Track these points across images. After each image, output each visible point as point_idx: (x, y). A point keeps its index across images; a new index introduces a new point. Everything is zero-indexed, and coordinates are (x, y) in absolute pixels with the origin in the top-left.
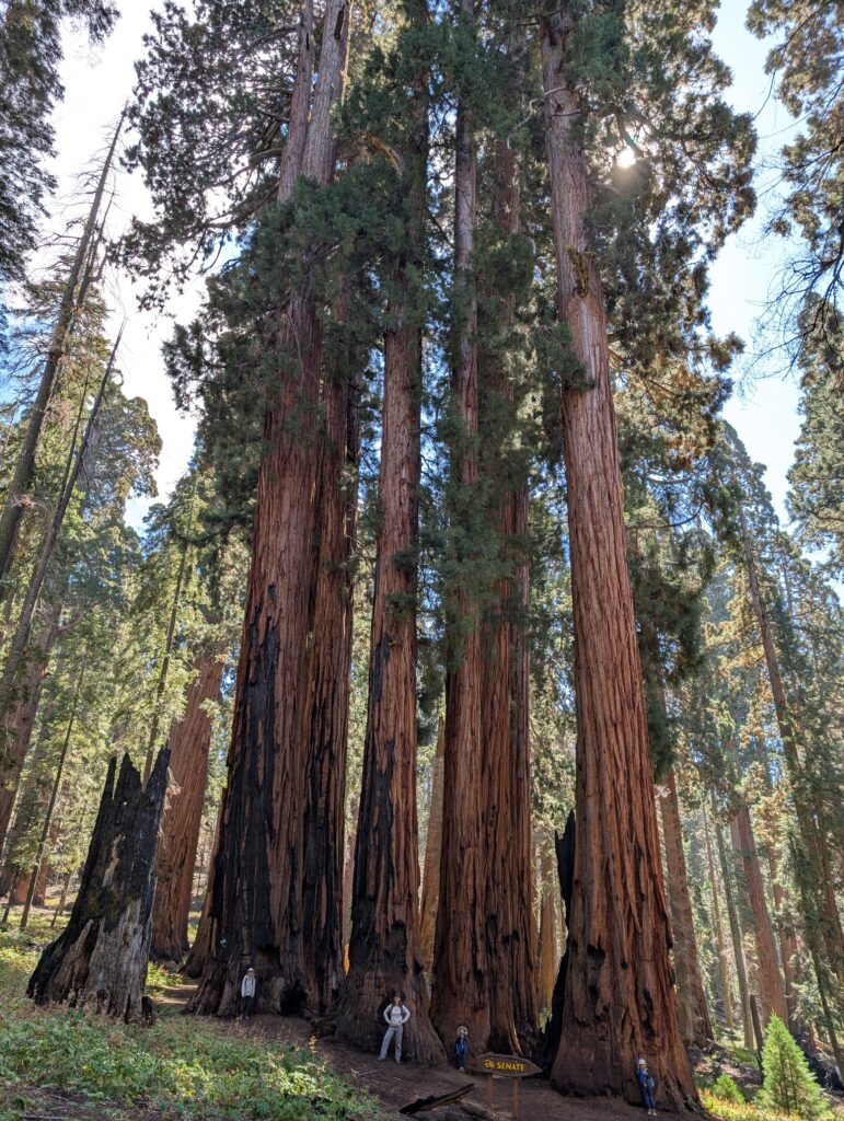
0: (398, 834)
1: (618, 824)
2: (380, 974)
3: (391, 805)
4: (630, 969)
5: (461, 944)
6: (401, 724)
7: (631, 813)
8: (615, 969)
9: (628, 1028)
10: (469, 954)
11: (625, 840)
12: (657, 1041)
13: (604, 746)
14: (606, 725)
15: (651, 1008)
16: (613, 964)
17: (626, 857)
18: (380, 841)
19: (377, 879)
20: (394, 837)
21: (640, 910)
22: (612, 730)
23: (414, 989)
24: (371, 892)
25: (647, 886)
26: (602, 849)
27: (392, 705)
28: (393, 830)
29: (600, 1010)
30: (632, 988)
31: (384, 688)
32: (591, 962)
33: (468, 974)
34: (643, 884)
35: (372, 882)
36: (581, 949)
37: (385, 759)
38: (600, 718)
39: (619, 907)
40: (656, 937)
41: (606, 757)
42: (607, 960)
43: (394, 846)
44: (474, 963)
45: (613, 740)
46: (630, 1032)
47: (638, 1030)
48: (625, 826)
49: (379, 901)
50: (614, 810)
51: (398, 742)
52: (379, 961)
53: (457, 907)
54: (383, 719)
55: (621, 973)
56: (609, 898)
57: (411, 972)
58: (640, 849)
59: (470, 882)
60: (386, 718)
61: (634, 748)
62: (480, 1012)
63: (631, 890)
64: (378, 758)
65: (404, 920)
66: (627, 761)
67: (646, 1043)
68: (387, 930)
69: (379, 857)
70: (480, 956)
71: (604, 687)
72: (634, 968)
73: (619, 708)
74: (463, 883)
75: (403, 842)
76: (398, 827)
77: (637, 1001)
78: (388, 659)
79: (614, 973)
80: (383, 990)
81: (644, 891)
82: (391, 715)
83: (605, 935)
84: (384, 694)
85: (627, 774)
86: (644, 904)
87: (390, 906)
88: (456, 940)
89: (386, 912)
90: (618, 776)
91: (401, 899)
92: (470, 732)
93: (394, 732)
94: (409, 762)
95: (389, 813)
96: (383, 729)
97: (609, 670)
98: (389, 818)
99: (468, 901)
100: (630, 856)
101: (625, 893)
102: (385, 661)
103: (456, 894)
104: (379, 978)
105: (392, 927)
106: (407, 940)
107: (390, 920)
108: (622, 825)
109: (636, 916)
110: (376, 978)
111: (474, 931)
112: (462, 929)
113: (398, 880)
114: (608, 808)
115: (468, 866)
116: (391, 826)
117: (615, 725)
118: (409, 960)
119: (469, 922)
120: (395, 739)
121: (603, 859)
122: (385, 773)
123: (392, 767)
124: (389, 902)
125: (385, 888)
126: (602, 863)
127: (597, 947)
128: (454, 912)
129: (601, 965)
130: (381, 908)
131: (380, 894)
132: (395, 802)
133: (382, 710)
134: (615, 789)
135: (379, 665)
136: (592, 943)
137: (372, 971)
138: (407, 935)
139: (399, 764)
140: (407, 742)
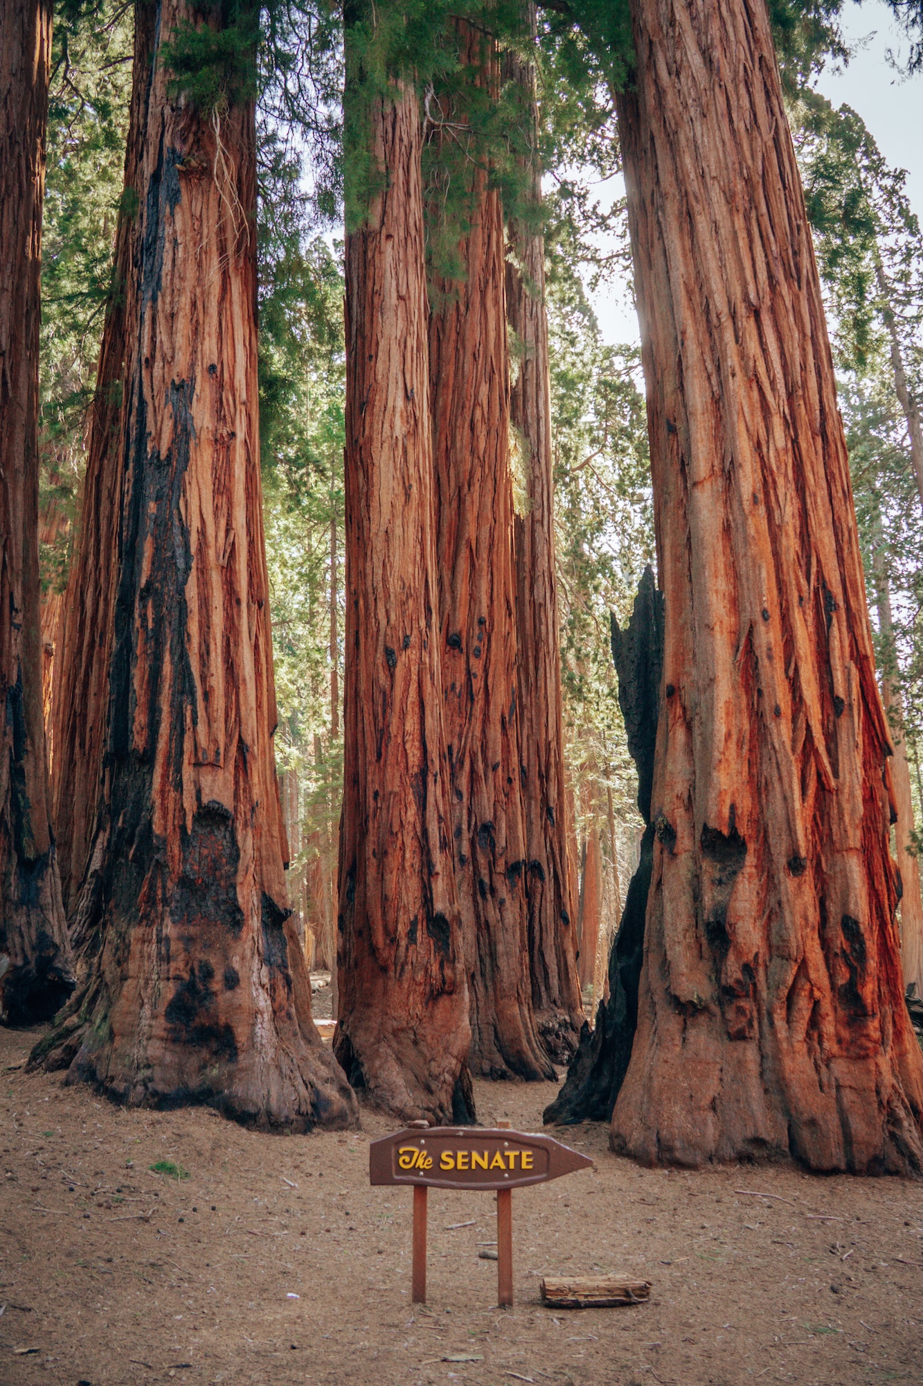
0: (205, 602)
1: (775, 539)
2: (170, 929)
3: (185, 532)
4: (809, 874)
5: (393, 862)
6: (209, 346)
7: (804, 515)
8: (771, 877)
9: (803, 1004)
10: (414, 883)
11: (793, 575)
12: (873, 1026)
13: (732, 360)
14: (733, 316)
15: (861, 955)
16: (765, 866)
17: (797, 617)
18: (159, 621)
19: (153, 711)
20: (193, 605)
21: (831, 738)
22: (749, 325)
23: (266, 960)
24: (138, 741)
25: (848, 680)
26: (735, 603)
27: (185, 301)
28: (192, 591)
29: (732, 973)
30: (813, 916)
31: (167, 267)
32: (710, 869)
33: (414, 924)
34: (839, 676)
35: (140, 718)
36: (685, 841)
37: (168, 426)
38: (719, 302)
39: (782, 732)
40: (869, 796)
41: (737, 386)
42: (750, 860)
43: (193, 627)
44: (427, 900)
45: (753, 347)
46: (807, 1014)
47: (826, 1007)
48: (791, 544)
49: (160, 759)
50: (762, 510)
51: (203, 389)
52: (165, 901)
53: (382, 783)
54: (162, 337)
55: (788, 883)
56: (757, 716)
57: (255, 922)
58: (829, 596)
59: (411, 725)
60: (171, 333)
61: (804, 368)
62: (444, 1002)
63: (810, 691)
64: (150, 427)
65: (227, 802)
66: (790, 396)
67: (845, 1034)
68: (183, 828)
69: (158, 658)
70: (439, 886)
71: (724, 232)
72: (818, 869)
73: (763, 276)
74: (393, 729)
75: (218, 618)
76: (204, 583)
77: (825, 943)
78: (174, 199)
79: (769, 884)
80: (178, 965)
81: (840, 691)
82: (182, 325)
83: (745, 804)
84: (165, 282)
85: (791, 424)
86: (844, 722)
87: (188, 773)
88: (382, 854)
89: (179, 786)
90: (769, 429)
91: (217, 753)
92: (401, 393)
93: (192, 366)
94: (233, 435)
95: (179, 551)
96: (164, 358)
97: (733, 195)
98: (181, 563)
99: (407, 768)
100: (804, 613)
101: (794, 698)
102: (168, 210)
103: (379, 756)
104: (168, 939)
105: (198, 818)
106: (238, 850)
107: (189, 804)
108: (784, 541)
109: (822, 749)
110: (159, 941)
111: (425, 832)
112: (395, 829)
113: (206, 708)
114: (747, 505)
115: (406, 690)
116: (185, 582)
117: (757, 313)
118: (248, 897)
119: (411, 814)
120: (193, 379)
121: (738, 623)
122: (169, 457)
123: (187, 442)
124: (186, 761)
125: (173, 728)
126: (735, 633)
127: (726, 832)
128: (376, 794)
129: (735, 873)
130: (165, 776)
131: (162, 745)
132: (195, 524)
133: (161, 319)
134: (762, 458)
135: (156, 223)
136: (713, 824)
137: (149, 925)
138: (239, 838)
139: (205, 436)
140: (227, 387)
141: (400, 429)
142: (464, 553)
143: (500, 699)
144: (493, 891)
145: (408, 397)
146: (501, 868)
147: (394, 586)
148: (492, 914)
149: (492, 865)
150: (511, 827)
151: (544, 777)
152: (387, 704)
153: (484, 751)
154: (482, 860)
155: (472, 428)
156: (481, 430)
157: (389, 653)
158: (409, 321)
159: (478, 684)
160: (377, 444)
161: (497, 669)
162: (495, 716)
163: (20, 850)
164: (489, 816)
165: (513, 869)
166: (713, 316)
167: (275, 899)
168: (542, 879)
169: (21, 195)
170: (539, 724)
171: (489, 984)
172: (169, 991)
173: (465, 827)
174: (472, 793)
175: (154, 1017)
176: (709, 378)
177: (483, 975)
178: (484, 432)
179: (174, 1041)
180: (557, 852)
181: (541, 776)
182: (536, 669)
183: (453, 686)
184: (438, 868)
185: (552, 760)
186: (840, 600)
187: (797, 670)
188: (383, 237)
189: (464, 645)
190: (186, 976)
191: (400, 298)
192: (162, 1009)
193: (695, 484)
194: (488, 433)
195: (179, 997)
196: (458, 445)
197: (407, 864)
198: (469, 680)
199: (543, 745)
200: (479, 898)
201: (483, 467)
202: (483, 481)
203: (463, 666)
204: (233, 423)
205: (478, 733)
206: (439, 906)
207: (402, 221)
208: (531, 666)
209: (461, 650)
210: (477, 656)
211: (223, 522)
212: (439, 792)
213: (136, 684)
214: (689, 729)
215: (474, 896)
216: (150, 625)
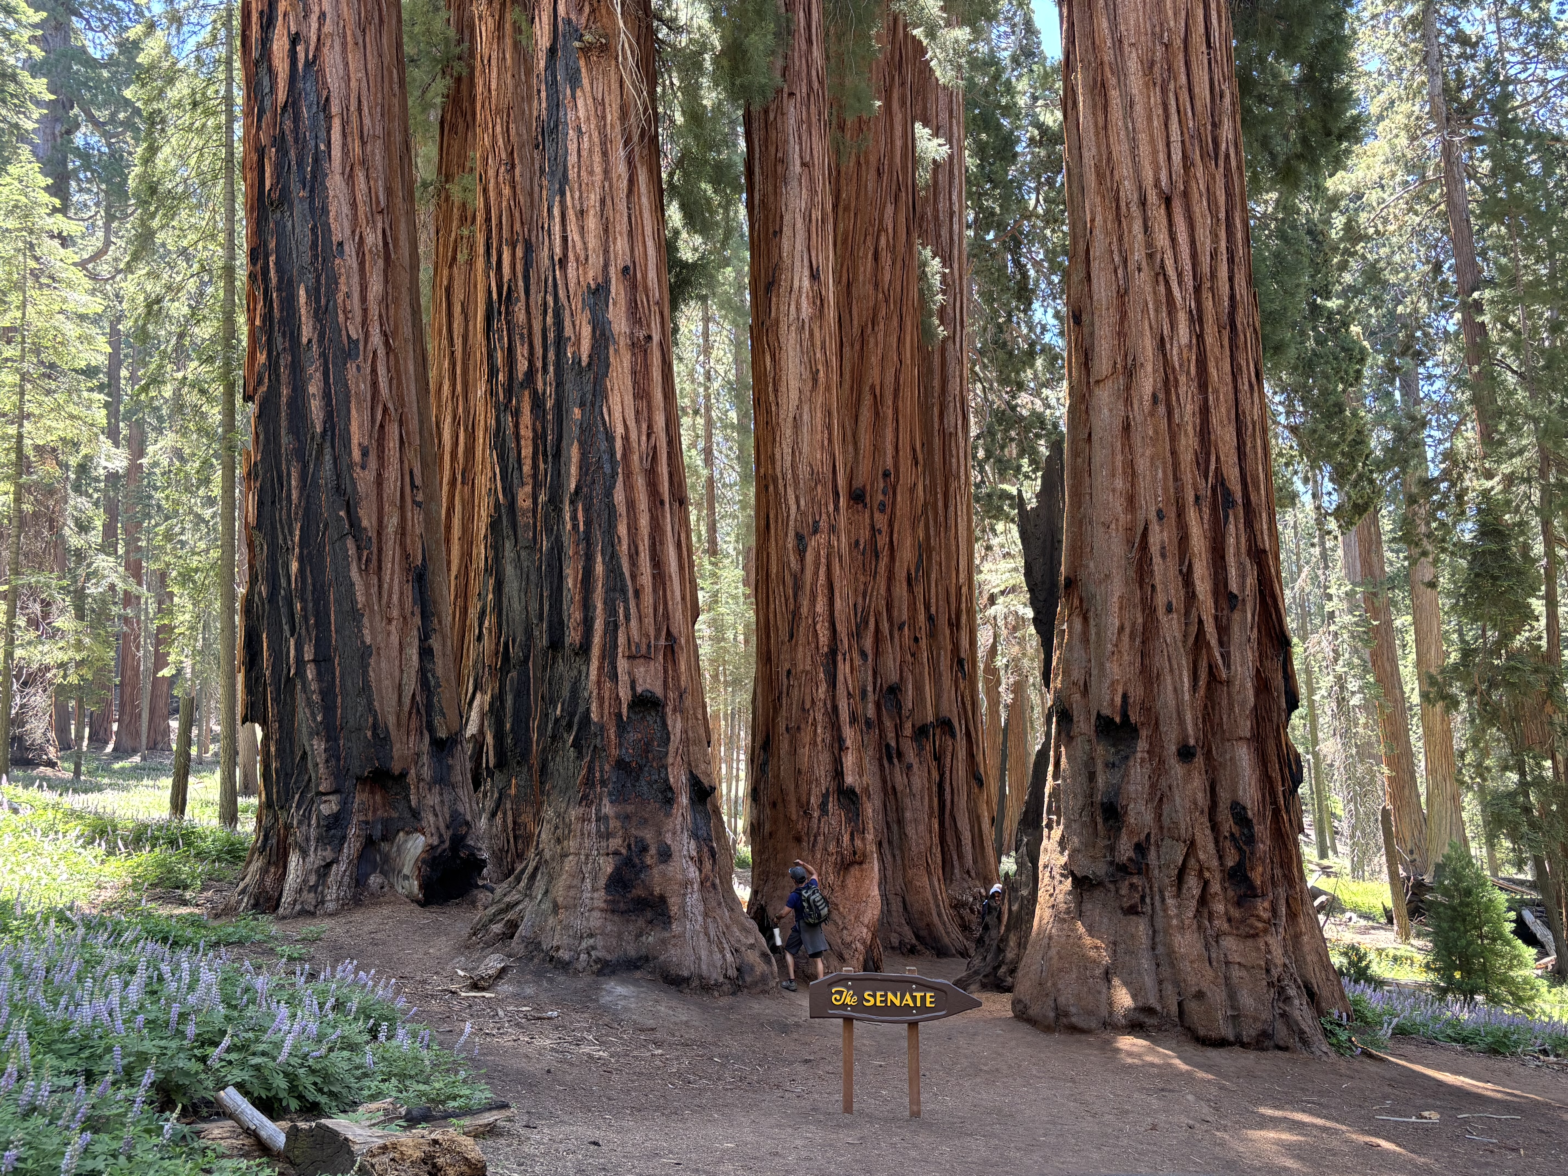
0: (631, 505)
1: (1173, 438)
2: (607, 809)
3: (610, 438)
4: (1199, 760)
5: (806, 737)
6: (621, 245)
7: (1204, 411)
8: (1162, 762)
9: (1192, 884)
10: (825, 758)
11: (1189, 473)
12: (1262, 907)
13: (1138, 255)
14: (1143, 204)
15: (1251, 839)
16: (1155, 752)
17: (1192, 515)
18: (588, 523)
19: (587, 605)
20: (622, 509)
21: (1223, 630)
22: (1158, 214)
23: (694, 835)
24: (573, 636)
25: (1243, 576)
26: (1132, 500)
27: (593, 199)
28: (619, 496)
29: (1125, 850)
30: (1202, 799)
31: (572, 159)
32: (1103, 752)
33: (826, 796)
34: (1233, 572)
35: (575, 615)
36: (1083, 726)
37: (586, 331)
38: (1128, 189)
39: (1173, 626)
40: (1262, 686)
41: (1142, 281)
42: (1142, 745)
43: (622, 529)
44: (838, 774)
45: (1162, 239)
46: (1197, 892)
47: (1216, 887)
48: (1189, 442)
49: (595, 651)
50: (1162, 409)
51: (617, 290)
52: (603, 783)
53: (793, 660)
54: (574, 235)
55: (1177, 769)
56: (1149, 609)
57: (684, 800)
58: (1228, 493)
59: (821, 606)
60: (582, 229)
61: (1214, 255)
62: (855, 871)
63: (1203, 587)
64: (568, 331)
65: (659, 691)
66: (1197, 290)
67: (1236, 913)
68: (619, 715)
69: (589, 559)
70: (849, 761)
71: (1139, 108)
72: (1208, 756)
73: (1177, 157)
74: (804, 610)
75: (644, 521)
76: (629, 487)
77: (1215, 827)
78: (574, 81)
79: (1159, 769)
80: (615, 843)
81: (1234, 587)
82: (592, 223)
83: (1137, 693)
84: (572, 174)
85: (1197, 318)
86: (1236, 616)
87: (622, 664)
88: (794, 731)
89: (614, 677)
90: (1173, 325)
91: (649, 646)
92: (806, 272)
93: (606, 266)
94: (649, 338)
95: (605, 457)
96: (577, 260)
97: (1152, 63)
98: (607, 469)
99: (817, 648)
100: (1200, 510)
101: (1187, 593)
102: (568, 92)
103: (791, 636)
104: (606, 817)
105: (630, 707)
106: (668, 733)
107: (624, 694)
108: (1183, 442)
109: (1214, 642)
110: (598, 820)
111: (835, 708)
112: (808, 705)
113: (638, 606)
114: (1147, 404)
115: (816, 573)
116: (613, 486)
117: (1168, 201)
118: (678, 777)
119: (822, 691)
120: (607, 281)
121: (1134, 520)
122: (589, 364)
123: (607, 348)
124: (620, 655)
125: (607, 624)
126: (1130, 529)
127: (1118, 720)
128: (789, 672)
129: (1127, 758)
130: (601, 668)
131: (597, 640)
132: (620, 430)
133: (571, 215)
134: (1165, 355)
135: (555, 105)
136: (1106, 712)
137: (589, 805)
138: (669, 722)
139: (623, 342)
140: (640, 288)
141: (806, 310)
142: (867, 400)
143: (906, 555)
144: (900, 755)
145: (814, 276)
146: (908, 731)
147: (803, 471)
148: (900, 779)
149: (898, 729)
150: (919, 688)
151: (955, 625)
152: (798, 587)
153: (889, 607)
154: (888, 724)
155: (876, 257)
156: (886, 259)
157: (799, 537)
158: (813, 192)
159: (882, 541)
160: (783, 327)
161: (903, 524)
162: (901, 574)
163: (431, 728)
164: (894, 678)
165: (921, 732)
166: (1123, 205)
167: (702, 778)
168: (953, 735)
169: (381, 20)
170: (948, 567)
171: (897, 852)
172: (608, 866)
173: (870, 688)
174: (877, 653)
175: (594, 890)
176: (1116, 271)
177: (890, 842)
178: (889, 262)
179: (613, 911)
180: (969, 707)
181: (950, 624)
182: (946, 507)
183: (857, 543)
184: (848, 743)
185: (963, 606)
186: (1239, 497)
187: (1190, 566)
188: (785, 96)
189: (868, 500)
190: (624, 851)
191: (803, 164)
192: (602, 882)
193: (1098, 382)
194: (894, 263)
195: (617, 870)
196: (861, 279)
197: (819, 740)
198: (873, 536)
199: (953, 591)
200: (885, 762)
201: (887, 301)
202: (888, 318)
203: (867, 521)
204: (649, 325)
205: (883, 591)
206: (849, 780)
207: (804, 75)
208: (940, 504)
209: (865, 506)
210: (882, 511)
211: (644, 426)
212: (848, 670)
213: (570, 582)
214: (1086, 620)
215: (880, 760)
216: (582, 528)
